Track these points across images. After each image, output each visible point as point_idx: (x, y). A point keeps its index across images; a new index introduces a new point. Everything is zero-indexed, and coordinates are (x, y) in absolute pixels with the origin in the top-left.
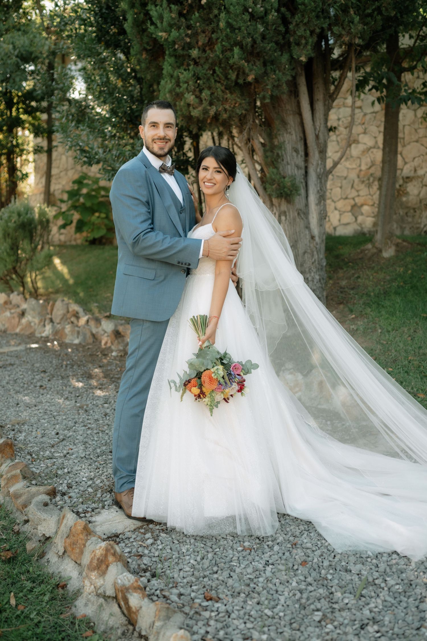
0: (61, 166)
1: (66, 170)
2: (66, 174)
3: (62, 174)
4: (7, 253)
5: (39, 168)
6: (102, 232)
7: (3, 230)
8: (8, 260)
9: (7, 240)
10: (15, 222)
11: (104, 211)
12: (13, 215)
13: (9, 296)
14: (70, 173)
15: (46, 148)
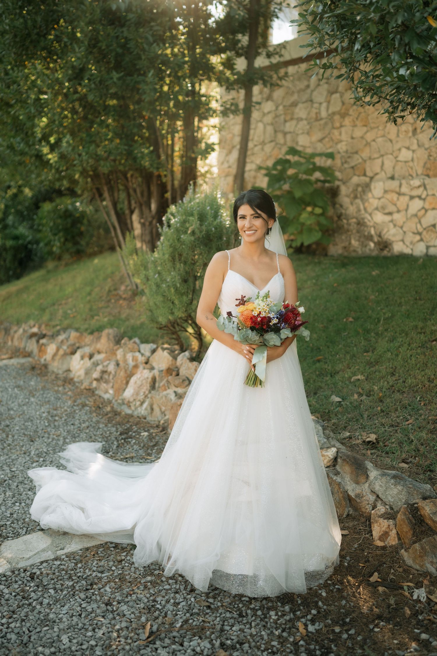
0: (256, 138)
1: (263, 143)
2: (263, 149)
3: (256, 149)
4: (176, 289)
5: (225, 142)
6: (316, 236)
7: (171, 246)
8: (176, 302)
9: (178, 265)
10: (193, 233)
11: (320, 204)
12: (191, 218)
13: (175, 358)
14: (268, 148)
15: (241, 105)
